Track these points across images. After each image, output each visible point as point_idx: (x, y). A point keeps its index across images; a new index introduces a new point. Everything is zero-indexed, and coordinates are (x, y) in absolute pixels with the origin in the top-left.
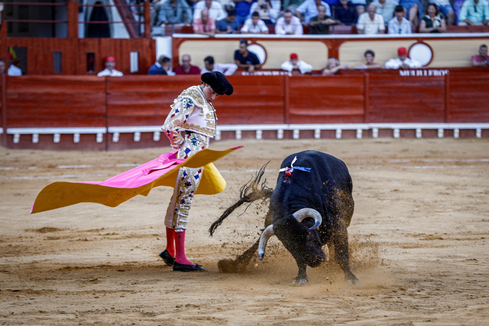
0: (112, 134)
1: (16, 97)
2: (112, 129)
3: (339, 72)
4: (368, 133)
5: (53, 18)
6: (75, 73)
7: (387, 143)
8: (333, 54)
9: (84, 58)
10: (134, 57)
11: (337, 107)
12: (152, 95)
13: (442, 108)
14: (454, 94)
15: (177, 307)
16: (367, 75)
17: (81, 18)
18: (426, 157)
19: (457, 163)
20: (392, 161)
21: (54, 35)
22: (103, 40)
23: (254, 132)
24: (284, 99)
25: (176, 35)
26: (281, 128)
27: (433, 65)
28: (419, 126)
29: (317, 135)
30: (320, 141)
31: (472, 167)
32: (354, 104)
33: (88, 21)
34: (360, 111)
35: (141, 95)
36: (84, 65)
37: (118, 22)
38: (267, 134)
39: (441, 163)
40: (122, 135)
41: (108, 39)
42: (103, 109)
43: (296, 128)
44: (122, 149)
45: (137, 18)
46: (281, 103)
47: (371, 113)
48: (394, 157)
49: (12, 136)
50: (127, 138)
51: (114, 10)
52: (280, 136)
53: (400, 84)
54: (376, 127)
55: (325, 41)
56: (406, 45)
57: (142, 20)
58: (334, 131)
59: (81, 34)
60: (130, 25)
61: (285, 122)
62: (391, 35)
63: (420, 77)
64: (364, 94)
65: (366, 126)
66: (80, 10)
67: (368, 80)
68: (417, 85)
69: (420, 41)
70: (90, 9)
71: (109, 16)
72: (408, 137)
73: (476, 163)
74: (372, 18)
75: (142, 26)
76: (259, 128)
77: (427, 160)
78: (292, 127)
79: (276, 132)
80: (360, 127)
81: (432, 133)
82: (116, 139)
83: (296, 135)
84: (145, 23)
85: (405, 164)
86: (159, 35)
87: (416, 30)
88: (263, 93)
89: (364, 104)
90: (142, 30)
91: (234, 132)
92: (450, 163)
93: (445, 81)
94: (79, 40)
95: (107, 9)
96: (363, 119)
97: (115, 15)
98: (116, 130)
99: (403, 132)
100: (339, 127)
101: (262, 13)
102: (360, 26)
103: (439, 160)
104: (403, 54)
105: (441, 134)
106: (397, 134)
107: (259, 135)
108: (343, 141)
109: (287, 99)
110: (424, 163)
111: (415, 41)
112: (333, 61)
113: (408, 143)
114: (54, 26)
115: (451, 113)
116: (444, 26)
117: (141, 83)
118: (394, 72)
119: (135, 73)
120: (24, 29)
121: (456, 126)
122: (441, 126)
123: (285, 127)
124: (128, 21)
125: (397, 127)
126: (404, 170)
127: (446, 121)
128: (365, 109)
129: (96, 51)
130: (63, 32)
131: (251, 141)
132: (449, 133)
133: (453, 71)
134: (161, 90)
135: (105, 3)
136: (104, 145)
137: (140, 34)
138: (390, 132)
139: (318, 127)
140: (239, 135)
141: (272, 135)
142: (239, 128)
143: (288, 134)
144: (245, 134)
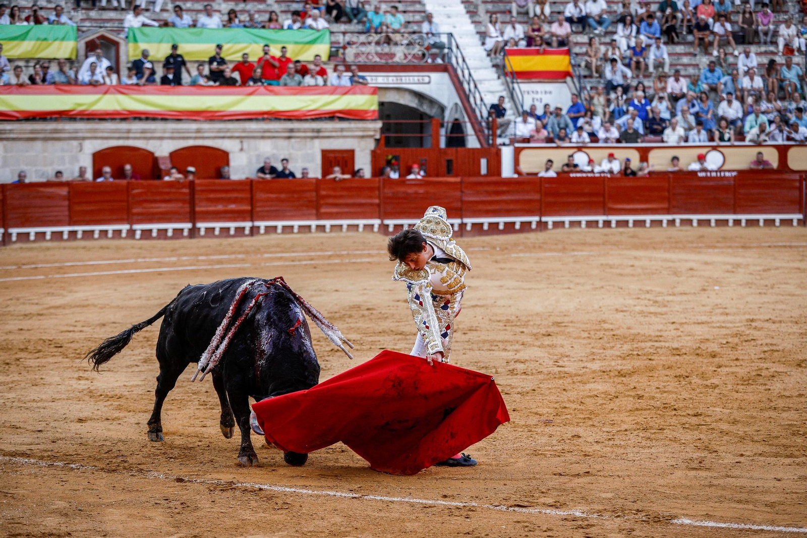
0: (466, 224)
1: (391, 195)
2: (466, 220)
3: (650, 173)
4: (672, 223)
5: (421, 132)
6: (437, 175)
7: (687, 231)
8: (644, 158)
9: (444, 164)
10: (483, 162)
11: (647, 201)
12: (498, 193)
13: (732, 202)
14: (742, 191)
16: (671, 176)
17: (443, 132)
18: (718, 242)
19: (743, 247)
20: (690, 245)
21: (421, 145)
22: (459, 149)
23: (579, 223)
24: (603, 195)
25: (517, 145)
26: (601, 218)
27: (725, 167)
28: (713, 217)
29: (631, 224)
30: (633, 229)
31: (754, 250)
32: (661, 199)
33: (449, 134)
34: (666, 205)
35: (489, 193)
36: (444, 169)
37: (471, 135)
38: (590, 224)
39: (730, 247)
40: (474, 225)
41: (463, 149)
42: (459, 205)
43: (614, 218)
44: (474, 236)
45: (486, 131)
46: (601, 199)
47: (674, 207)
48: (692, 242)
49: (387, 226)
50: (478, 227)
51: (469, 126)
52: (601, 225)
53: (698, 183)
54: (678, 217)
55: (637, 148)
56: (703, 151)
57: (491, 132)
58: (644, 221)
59: (443, 144)
60: (481, 138)
61: (604, 214)
62: (690, 144)
63: (714, 177)
64: (668, 191)
65: (670, 217)
66: (442, 125)
67: (671, 181)
68: (711, 183)
69: (714, 148)
70: (450, 125)
71: (464, 129)
72: (704, 225)
73: (757, 247)
74: (674, 129)
75: (491, 137)
76: (584, 219)
77: (719, 245)
78: (610, 218)
79: (597, 222)
80: (665, 218)
81: (723, 223)
82: (469, 228)
83: (613, 225)
84: (492, 135)
85: (700, 247)
86: (504, 144)
87: (711, 139)
88: (586, 191)
89: (669, 200)
90: (491, 142)
91: (563, 223)
92: (737, 247)
93: (735, 181)
94: (440, 149)
95: (463, 125)
96: (668, 211)
97: (469, 129)
98: (469, 221)
99: (700, 222)
100: (648, 218)
101: (587, 127)
102: (665, 138)
103: (728, 244)
104: (702, 158)
105: (731, 223)
106: (695, 224)
107: (583, 225)
108: (651, 230)
109: (606, 196)
110: (715, 247)
111: (710, 149)
112: (645, 164)
113: (704, 230)
114: (421, 138)
115: (739, 206)
116: (733, 138)
117: (489, 183)
118: (694, 173)
119: (485, 176)
120: (399, 142)
121: (743, 217)
122: (731, 217)
123: (605, 218)
124: (479, 134)
125: (695, 217)
126: (699, 252)
127: (735, 212)
128: (669, 204)
129: (453, 158)
130: (428, 143)
131: (577, 230)
132: (737, 222)
133: (740, 172)
134: (504, 189)
135: (461, 120)
136: (459, 233)
137: (489, 144)
138: (690, 222)
139: (631, 218)
140: (567, 225)
141: (594, 224)
142: (567, 219)
143: (607, 224)
144: (572, 223)
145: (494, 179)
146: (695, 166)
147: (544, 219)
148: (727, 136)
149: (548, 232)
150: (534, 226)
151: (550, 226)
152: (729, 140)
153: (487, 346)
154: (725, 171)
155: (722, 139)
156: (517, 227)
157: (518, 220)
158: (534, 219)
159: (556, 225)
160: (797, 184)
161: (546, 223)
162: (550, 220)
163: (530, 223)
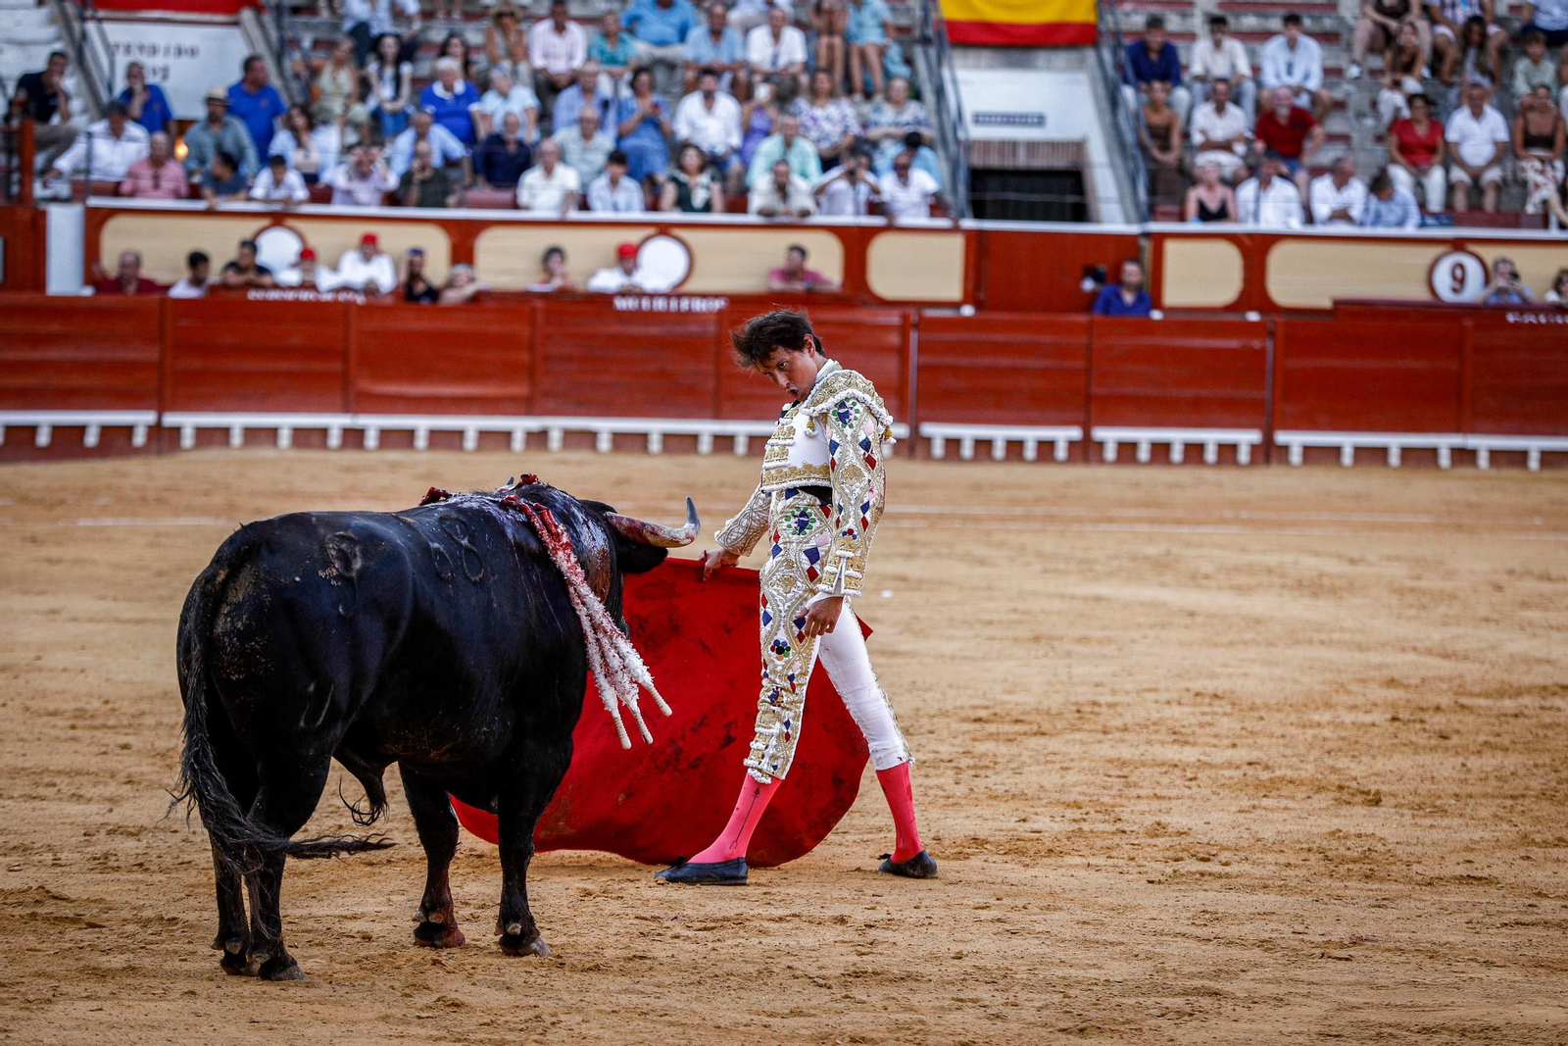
3: (478, 298)
4: (538, 439)
7: (581, 463)
8: (462, 254)
11: (467, 377)
12: (34, 340)
13: (710, 384)
15: (85, 835)
16: (539, 304)
23: (273, 433)
24: (344, 355)
25: (94, 202)
26: (336, 422)
27: (691, 286)
28: (656, 427)
29: (421, 441)
30: (428, 456)
32: (507, 372)
34: (520, 389)
35: (8, 339)
38: (304, 437)
43: (373, 423)
45: (2, 158)
46: (336, 366)
47: (546, 394)
52: (334, 440)
53: (617, 329)
54: (556, 425)
55: (444, 224)
56: (633, 236)
57: (15, 162)
58: (460, 434)
61: (346, 408)
62: (599, 214)
63: (660, 313)
64: (531, 347)
65: (534, 423)
67: (540, 318)
68: (654, 330)
69: (664, 230)
72: (630, 450)
75: (16, 177)
76: (286, 422)
78: (362, 421)
79: (324, 432)
80: (519, 425)
81: (682, 444)
83: (371, 441)
84: (20, 169)
86: (55, 199)
87: (653, 206)
88: (295, 341)
89: (531, 373)
90: (15, 189)
91: (226, 432)
93: (718, 324)
96: (527, 406)
99: (620, 440)
100: (472, 424)
101: (295, 156)
104: (627, 256)
105: (705, 445)
106: (604, 444)
107: (285, 438)
108: (479, 458)
109: (353, 357)
111: (650, 231)
112: (461, 270)
113: (631, 463)
115: (732, 398)
118: (603, 299)
121: (741, 429)
122: (706, 428)
123: (346, 420)
125: (605, 426)
127: (718, 415)
128: (533, 385)
131: (265, 452)
132: (724, 443)
133: (738, 302)
134: (55, 327)
137: (9, 197)
138: (590, 438)
139: (422, 424)
140: (237, 439)
141: (315, 439)
142: (238, 421)
143: (354, 438)
144: (252, 434)
145: (25, 297)
146: (608, 280)
147: (171, 419)
148: (699, 197)
149: (182, 457)
150: (139, 439)
151: (188, 439)
152: (707, 207)
153: (22, 786)
154: (691, 295)
155: (684, 202)
156: (91, 439)
157: (94, 420)
158: (141, 419)
159: (209, 437)
160: (894, 339)
161: (176, 431)
162: (187, 421)
163: (128, 430)
